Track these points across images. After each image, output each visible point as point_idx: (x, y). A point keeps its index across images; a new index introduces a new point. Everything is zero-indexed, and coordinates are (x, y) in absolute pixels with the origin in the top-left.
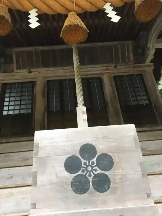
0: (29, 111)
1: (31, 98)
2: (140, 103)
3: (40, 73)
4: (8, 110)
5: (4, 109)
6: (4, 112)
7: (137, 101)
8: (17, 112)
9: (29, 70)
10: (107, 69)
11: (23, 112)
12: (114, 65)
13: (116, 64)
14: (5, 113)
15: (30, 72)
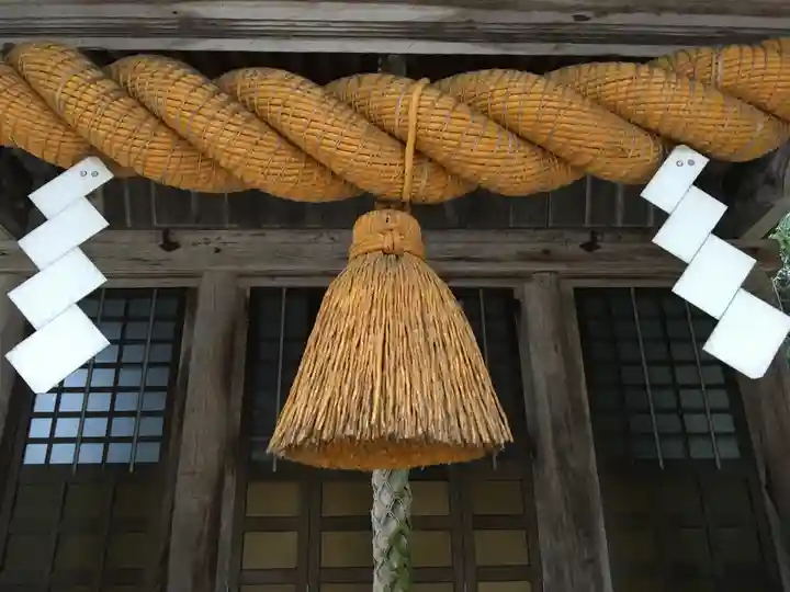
0: (150, 453)
1: (165, 383)
2: (699, 450)
3: (218, 251)
4: (51, 441)
5: (33, 434)
6: (30, 447)
7: (685, 436)
8: (91, 455)
9: (166, 233)
10: (547, 257)
11: (119, 453)
12: (586, 238)
13: (593, 234)
14: (35, 455)
15: (169, 246)
